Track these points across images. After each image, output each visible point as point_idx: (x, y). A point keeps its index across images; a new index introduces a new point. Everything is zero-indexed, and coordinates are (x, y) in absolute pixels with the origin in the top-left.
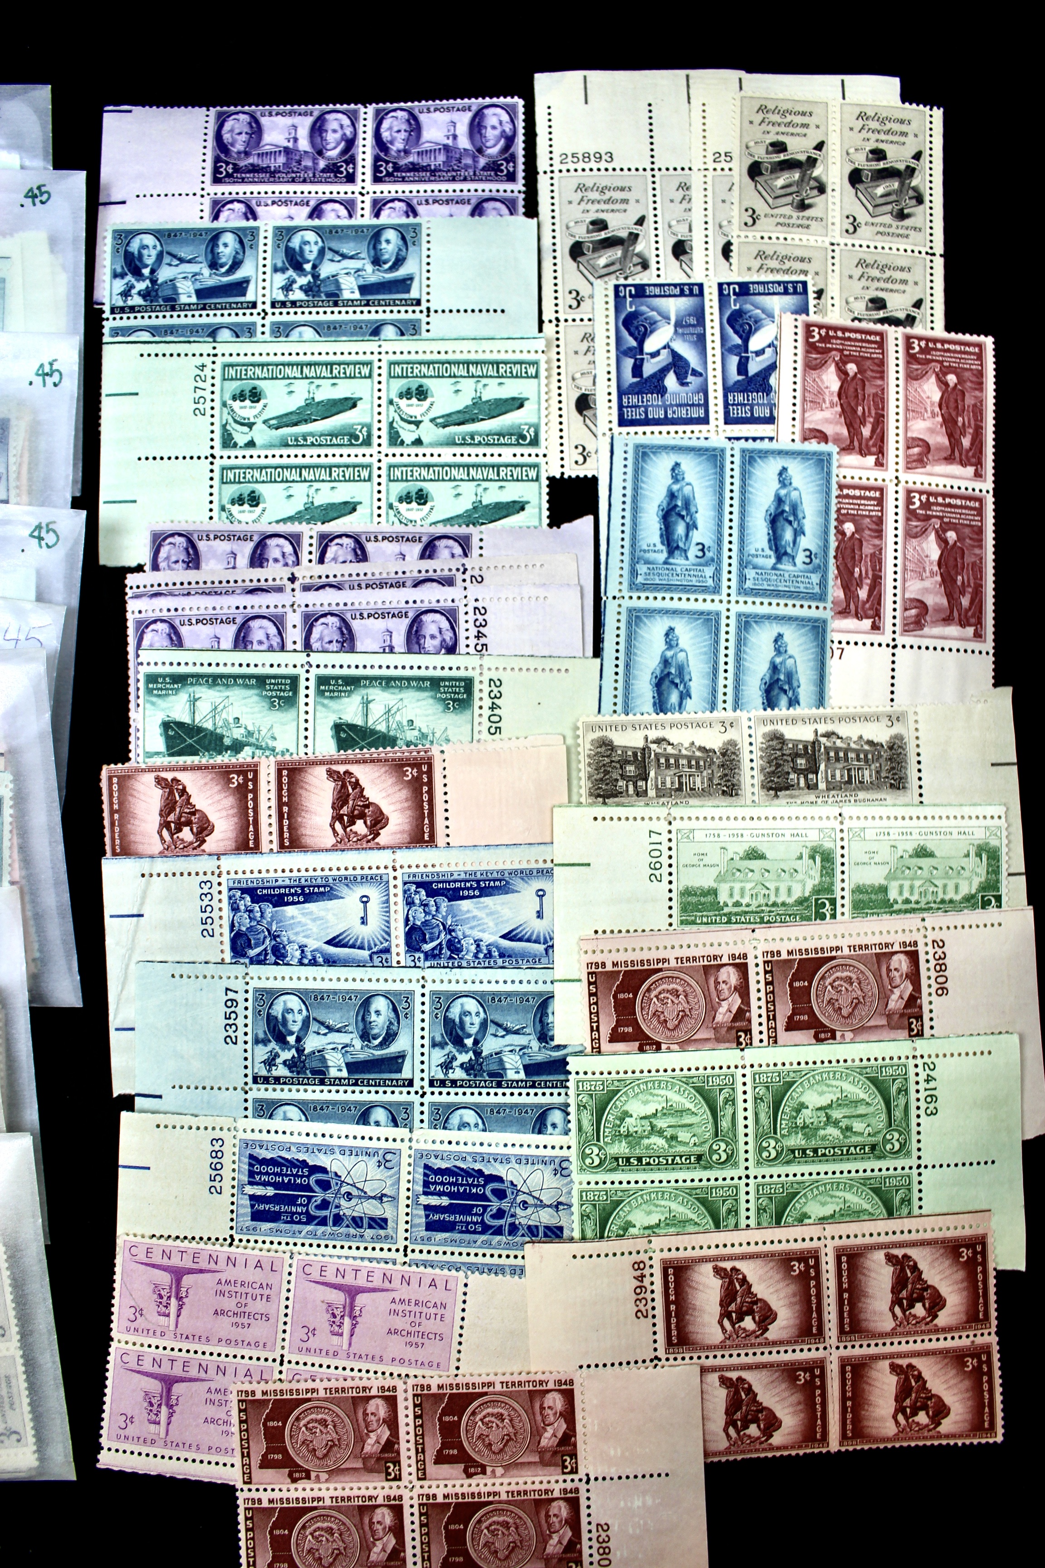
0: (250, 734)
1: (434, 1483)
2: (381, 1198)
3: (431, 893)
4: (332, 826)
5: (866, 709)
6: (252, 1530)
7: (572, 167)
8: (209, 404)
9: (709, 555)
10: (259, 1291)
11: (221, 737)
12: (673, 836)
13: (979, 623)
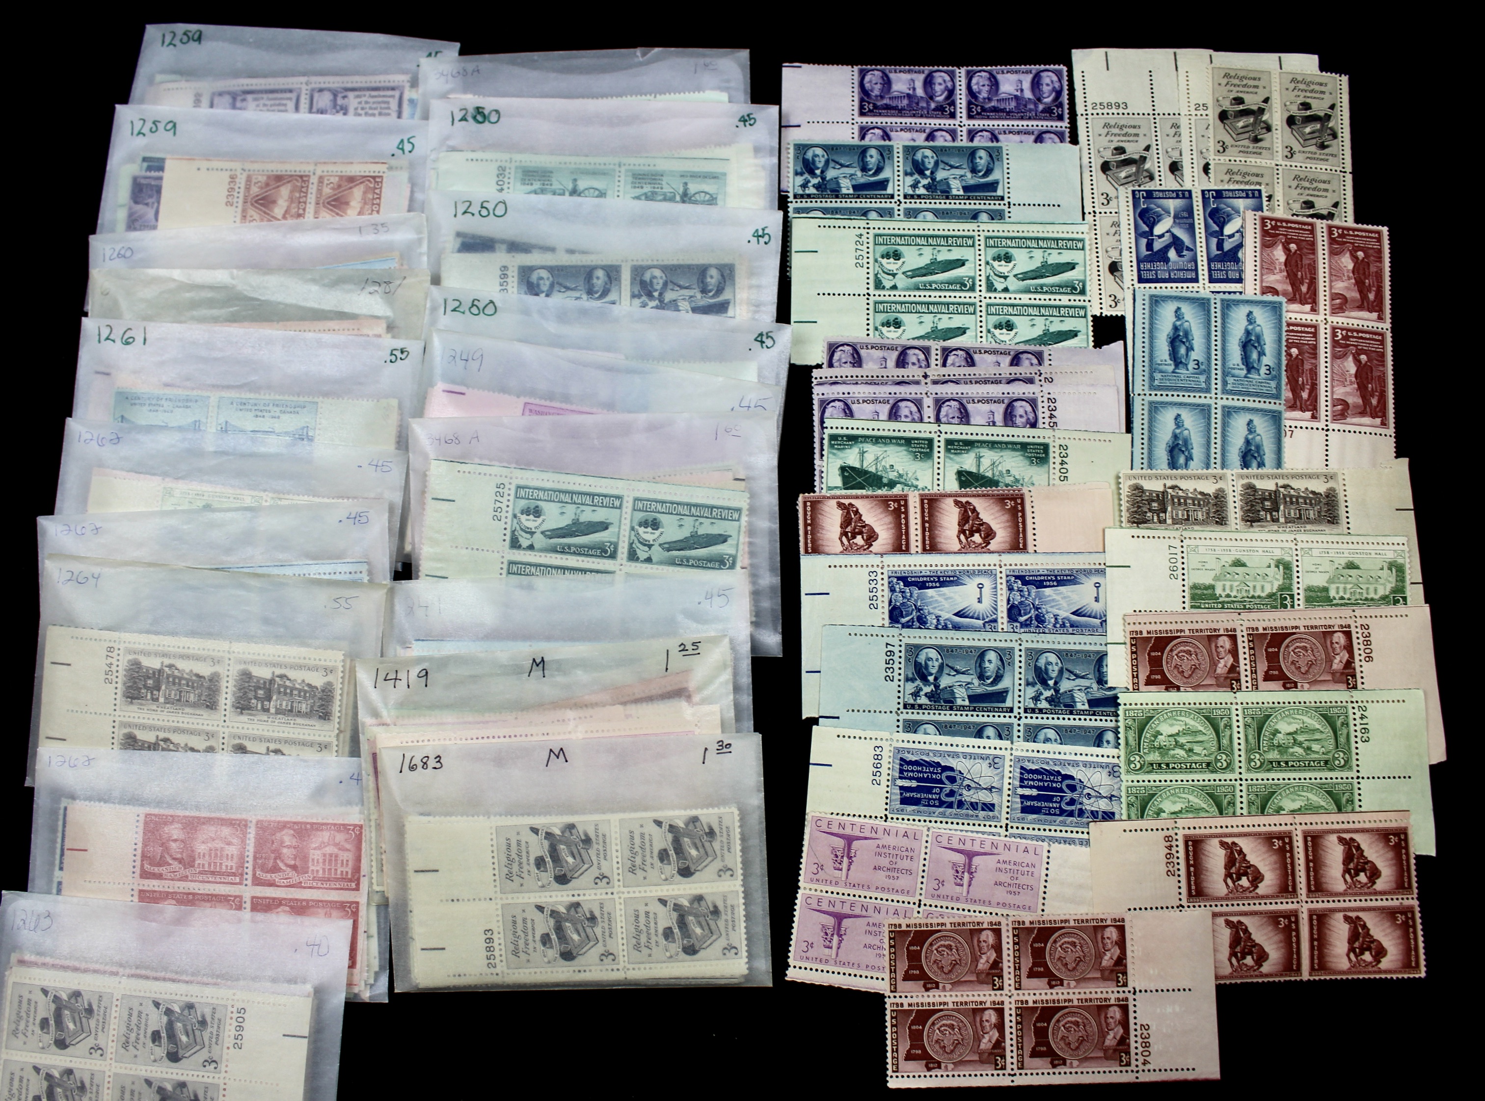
0: (901, 476)
1: (1026, 992)
2: (990, 789)
3: (1025, 583)
4: (958, 537)
5: (1310, 471)
6: (896, 1026)
7: (1100, 112)
8: (866, 260)
9: (1202, 367)
10: (905, 854)
11: (881, 478)
12: (1184, 549)
13: (1384, 415)
